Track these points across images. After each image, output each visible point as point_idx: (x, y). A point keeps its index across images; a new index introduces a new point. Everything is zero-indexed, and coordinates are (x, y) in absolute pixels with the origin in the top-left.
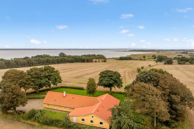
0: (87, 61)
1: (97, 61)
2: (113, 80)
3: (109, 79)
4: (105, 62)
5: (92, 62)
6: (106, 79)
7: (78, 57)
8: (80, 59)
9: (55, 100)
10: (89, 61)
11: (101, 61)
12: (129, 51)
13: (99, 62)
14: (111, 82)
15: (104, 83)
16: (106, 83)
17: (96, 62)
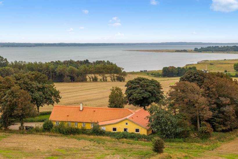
0: (69, 78)
1: (99, 77)
2: (149, 92)
3: (142, 90)
4: (121, 81)
5: (84, 80)
6: (137, 91)
7: (44, 67)
8: (51, 74)
9: (68, 116)
10: (76, 77)
11: (109, 79)
12: (196, 50)
13: (105, 80)
14: (146, 95)
15: (134, 97)
16: (138, 97)
17: (95, 80)
